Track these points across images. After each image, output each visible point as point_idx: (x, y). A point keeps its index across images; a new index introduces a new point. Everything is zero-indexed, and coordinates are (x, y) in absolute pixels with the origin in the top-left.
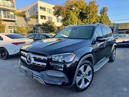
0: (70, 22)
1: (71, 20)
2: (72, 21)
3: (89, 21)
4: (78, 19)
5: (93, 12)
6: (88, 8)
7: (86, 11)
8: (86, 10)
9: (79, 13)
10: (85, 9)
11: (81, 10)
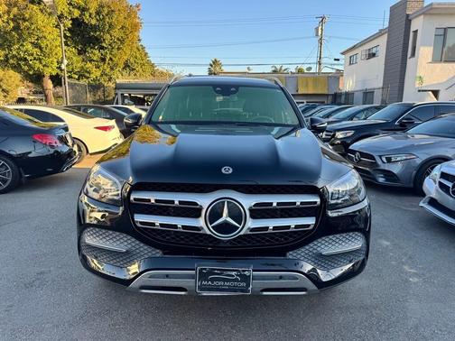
0: (32, 55)
1: (36, 45)
2: (41, 48)
3: (111, 59)
4: (66, 44)
5: (122, 28)
6: (106, 10)
7: (98, 20)
8: (98, 13)
9: (69, 24)
10: (92, 11)
11: (76, 13)
